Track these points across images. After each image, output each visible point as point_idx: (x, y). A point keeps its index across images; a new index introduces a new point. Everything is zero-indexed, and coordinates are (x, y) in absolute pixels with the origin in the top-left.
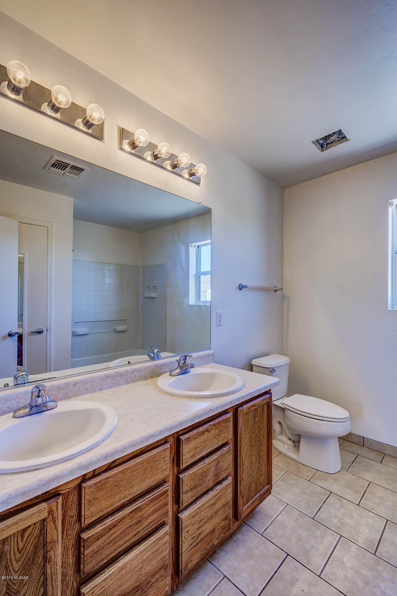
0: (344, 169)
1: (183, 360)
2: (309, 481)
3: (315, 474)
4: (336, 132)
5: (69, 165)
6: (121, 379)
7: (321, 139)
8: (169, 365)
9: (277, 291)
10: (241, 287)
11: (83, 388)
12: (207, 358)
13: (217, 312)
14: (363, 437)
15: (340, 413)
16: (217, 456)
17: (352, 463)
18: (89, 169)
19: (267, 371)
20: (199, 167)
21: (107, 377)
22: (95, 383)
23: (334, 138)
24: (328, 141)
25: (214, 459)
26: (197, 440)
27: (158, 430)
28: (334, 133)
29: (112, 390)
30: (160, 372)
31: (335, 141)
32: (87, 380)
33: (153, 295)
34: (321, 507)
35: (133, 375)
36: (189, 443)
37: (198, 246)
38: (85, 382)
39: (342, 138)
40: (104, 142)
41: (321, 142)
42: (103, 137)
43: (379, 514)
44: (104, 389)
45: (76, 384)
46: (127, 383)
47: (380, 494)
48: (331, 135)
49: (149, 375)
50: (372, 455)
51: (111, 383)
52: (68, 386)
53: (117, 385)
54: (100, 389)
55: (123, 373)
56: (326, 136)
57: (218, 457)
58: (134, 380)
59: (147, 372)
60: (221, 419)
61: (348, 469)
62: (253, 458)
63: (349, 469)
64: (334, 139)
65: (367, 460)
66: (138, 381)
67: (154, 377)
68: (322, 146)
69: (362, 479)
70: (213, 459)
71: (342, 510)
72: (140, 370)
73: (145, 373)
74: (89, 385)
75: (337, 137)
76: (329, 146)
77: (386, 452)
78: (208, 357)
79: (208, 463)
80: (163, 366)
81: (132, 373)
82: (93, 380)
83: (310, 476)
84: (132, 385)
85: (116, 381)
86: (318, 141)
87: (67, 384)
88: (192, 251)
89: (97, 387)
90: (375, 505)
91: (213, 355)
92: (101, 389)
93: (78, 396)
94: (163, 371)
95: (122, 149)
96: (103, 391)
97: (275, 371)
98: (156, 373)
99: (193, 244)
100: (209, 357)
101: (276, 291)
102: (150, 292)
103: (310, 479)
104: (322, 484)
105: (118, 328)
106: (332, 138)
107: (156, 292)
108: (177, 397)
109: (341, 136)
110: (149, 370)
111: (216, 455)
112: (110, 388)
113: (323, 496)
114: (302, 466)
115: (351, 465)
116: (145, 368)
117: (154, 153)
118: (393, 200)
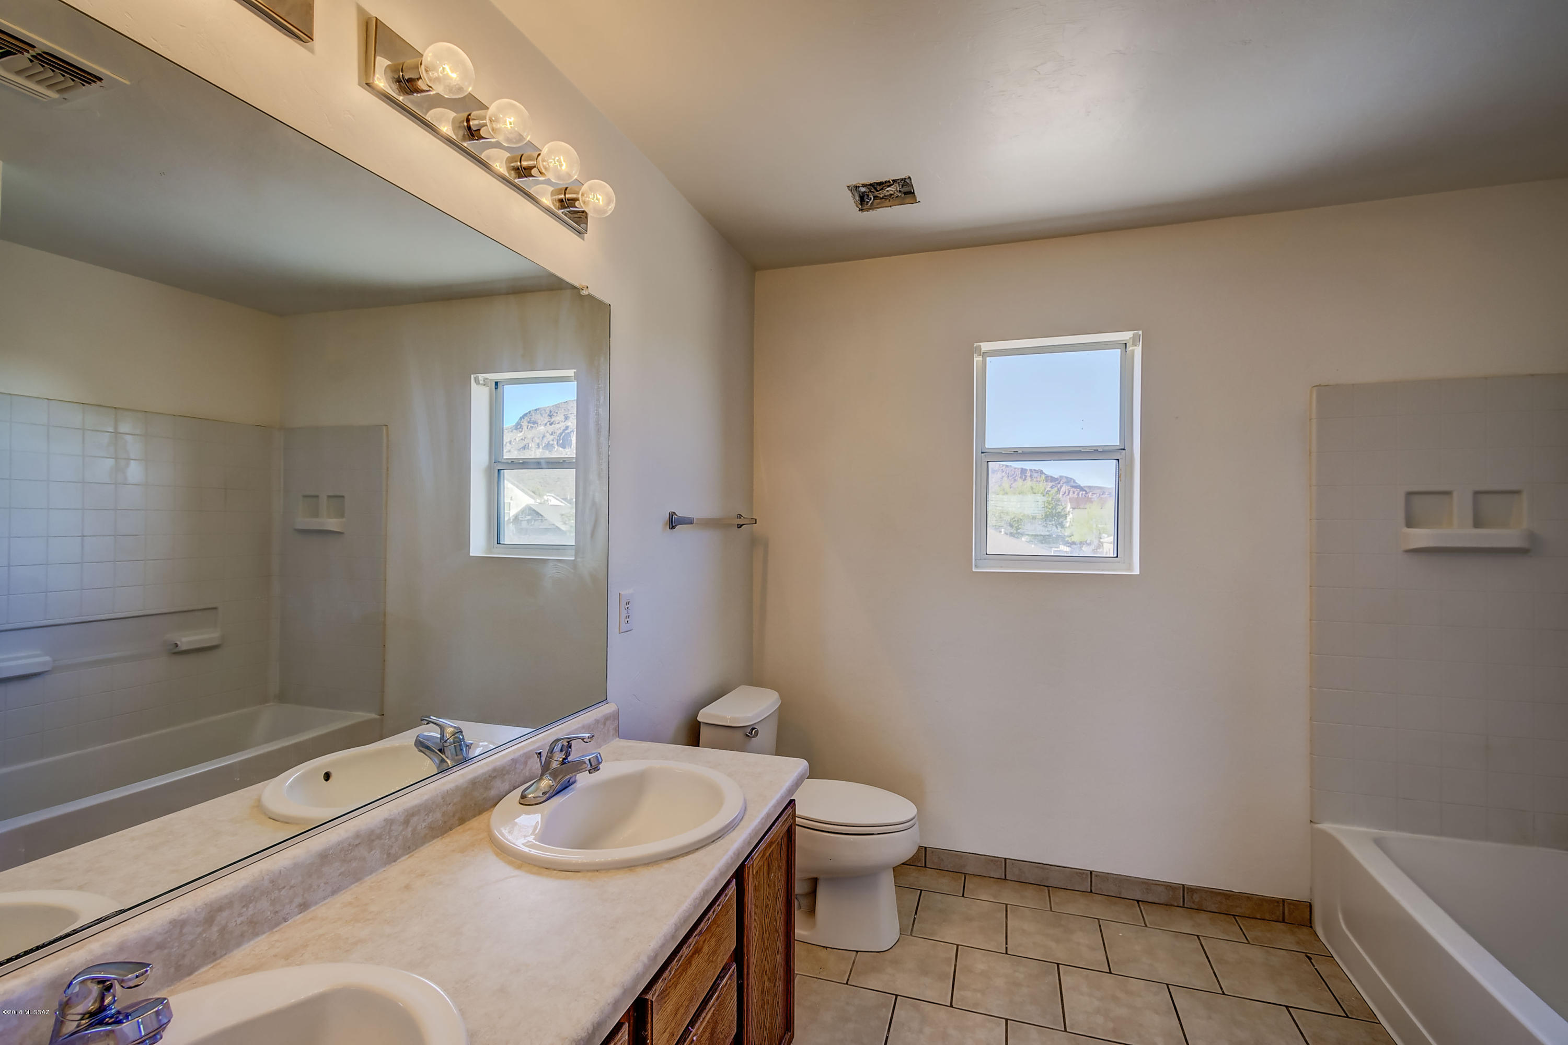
0: (890, 255)
1: (561, 751)
2: (847, 983)
3: (854, 963)
4: (898, 180)
5: (34, 47)
6: (372, 850)
7: (864, 186)
8: (508, 773)
9: (743, 526)
10: (673, 522)
11: (239, 920)
12: (602, 727)
13: (622, 593)
14: (926, 848)
15: (902, 809)
16: (713, 1009)
17: (916, 913)
18: (127, 82)
19: (739, 735)
20: (591, 189)
21: (324, 857)
22: (283, 892)
23: (891, 190)
24: (880, 194)
25: (708, 1022)
26: (679, 986)
27: (609, 1001)
28: (894, 181)
29: (346, 896)
30: (484, 798)
31: (893, 196)
32: (255, 890)
33: (332, 523)
34: (887, 1038)
35: (410, 829)
36: (666, 1002)
37: (496, 383)
38: (246, 897)
39: (906, 193)
40: (312, 51)
41: (863, 189)
42: (312, 35)
43: (989, 1012)
44: (316, 903)
45: (212, 912)
46: (391, 858)
47: (980, 966)
48: (889, 182)
49: (454, 816)
50: (945, 883)
51: (340, 875)
52: (184, 931)
53: (357, 877)
54: (300, 905)
55: (378, 831)
56: (877, 184)
57: (714, 1011)
58: (411, 846)
59: (450, 807)
60: (719, 905)
61: (912, 930)
62: (766, 979)
63: (914, 929)
64: (892, 193)
65: (938, 896)
66: (423, 843)
67: (469, 819)
68: (862, 199)
69: (942, 943)
70: (705, 1023)
71: (928, 1030)
72: (426, 808)
73: (444, 814)
74: (264, 904)
75: (898, 189)
76: (877, 204)
77: (969, 870)
78: (605, 724)
79: (697, 1040)
80: (495, 777)
81: (406, 822)
82: (276, 882)
83: (845, 972)
84: (407, 863)
85: (354, 864)
86: (857, 187)
87: (179, 925)
88: (479, 395)
89: (291, 902)
90: (979, 995)
91: (615, 716)
92: (304, 907)
93: (221, 956)
94: (493, 793)
95: (369, 86)
96: (313, 908)
97: (757, 733)
98: (475, 804)
99: (481, 377)
100: (608, 723)
101: (740, 526)
102: (316, 514)
103: (848, 980)
104: (874, 982)
105: (184, 640)
106: (888, 189)
107: (342, 515)
108: (589, 874)
109: (906, 189)
110: (455, 801)
111: (710, 1009)
112: (334, 893)
113: (884, 1010)
114: (823, 953)
115: (915, 918)
116: (443, 798)
117: (468, 120)
118: (981, 344)
